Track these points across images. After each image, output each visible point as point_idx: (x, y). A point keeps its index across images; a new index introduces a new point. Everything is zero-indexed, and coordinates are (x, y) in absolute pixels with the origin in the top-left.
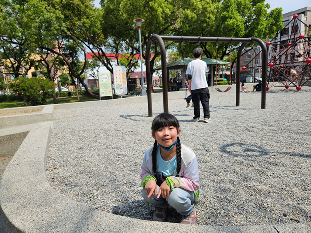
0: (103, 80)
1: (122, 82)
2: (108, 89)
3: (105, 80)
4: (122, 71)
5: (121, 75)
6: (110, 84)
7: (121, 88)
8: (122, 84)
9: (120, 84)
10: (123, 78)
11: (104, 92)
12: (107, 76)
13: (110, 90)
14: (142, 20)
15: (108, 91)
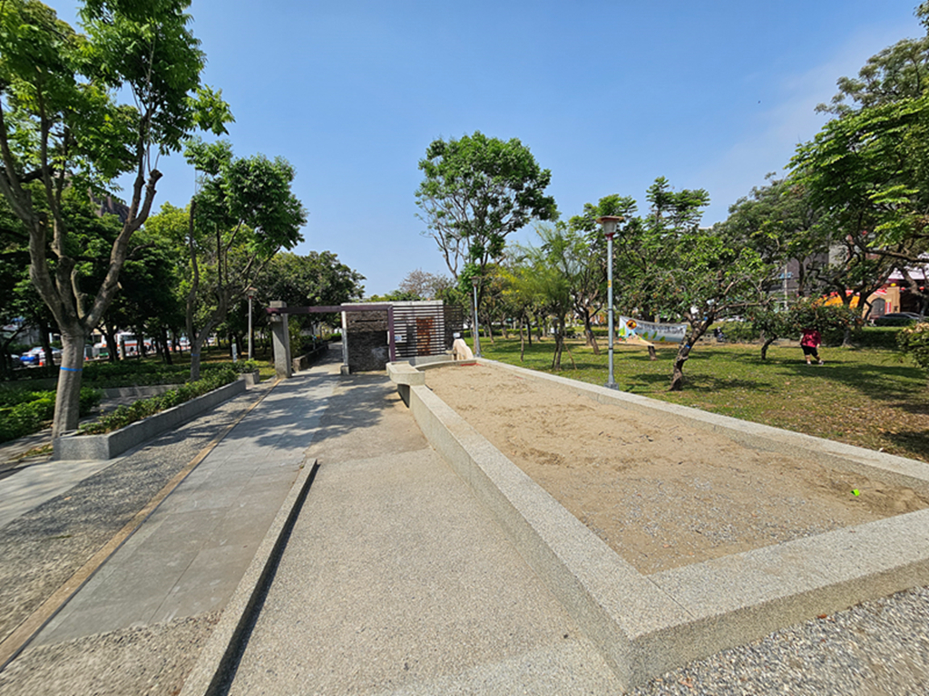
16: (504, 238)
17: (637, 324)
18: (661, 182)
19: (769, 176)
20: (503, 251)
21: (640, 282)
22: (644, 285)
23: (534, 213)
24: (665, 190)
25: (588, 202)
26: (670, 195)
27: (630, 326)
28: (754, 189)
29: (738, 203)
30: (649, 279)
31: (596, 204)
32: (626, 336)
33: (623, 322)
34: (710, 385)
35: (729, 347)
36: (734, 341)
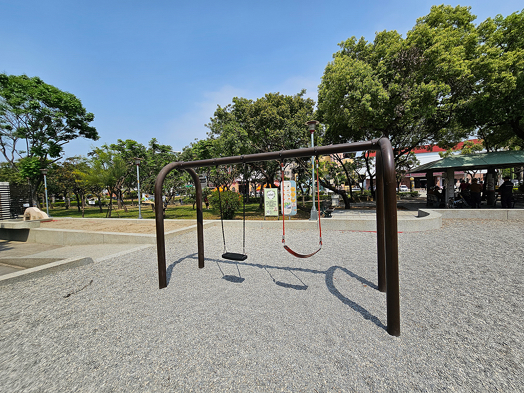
0: (269, 197)
1: (290, 200)
2: (274, 208)
3: (271, 197)
4: (292, 186)
5: (290, 191)
6: (276, 202)
7: (289, 207)
8: (291, 202)
9: (288, 203)
10: (292, 195)
11: (270, 210)
12: (273, 193)
13: (276, 208)
14: (316, 122)
15: (273, 210)
16: (61, 146)
17: (149, 196)
18: (154, 140)
19: (196, 139)
20: (60, 154)
21: (148, 181)
22: (150, 182)
23: (81, 133)
24: (156, 143)
25: (120, 139)
26: (158, 145)
27: (146, 197)
28: (191, 143)
29: (186, 147)
30: (152, 180)
31: (124, 140)
32: (145, 200)
33: (144, 195)
34: (174, 217)
35: (186, 206)
36: (187, 204)
